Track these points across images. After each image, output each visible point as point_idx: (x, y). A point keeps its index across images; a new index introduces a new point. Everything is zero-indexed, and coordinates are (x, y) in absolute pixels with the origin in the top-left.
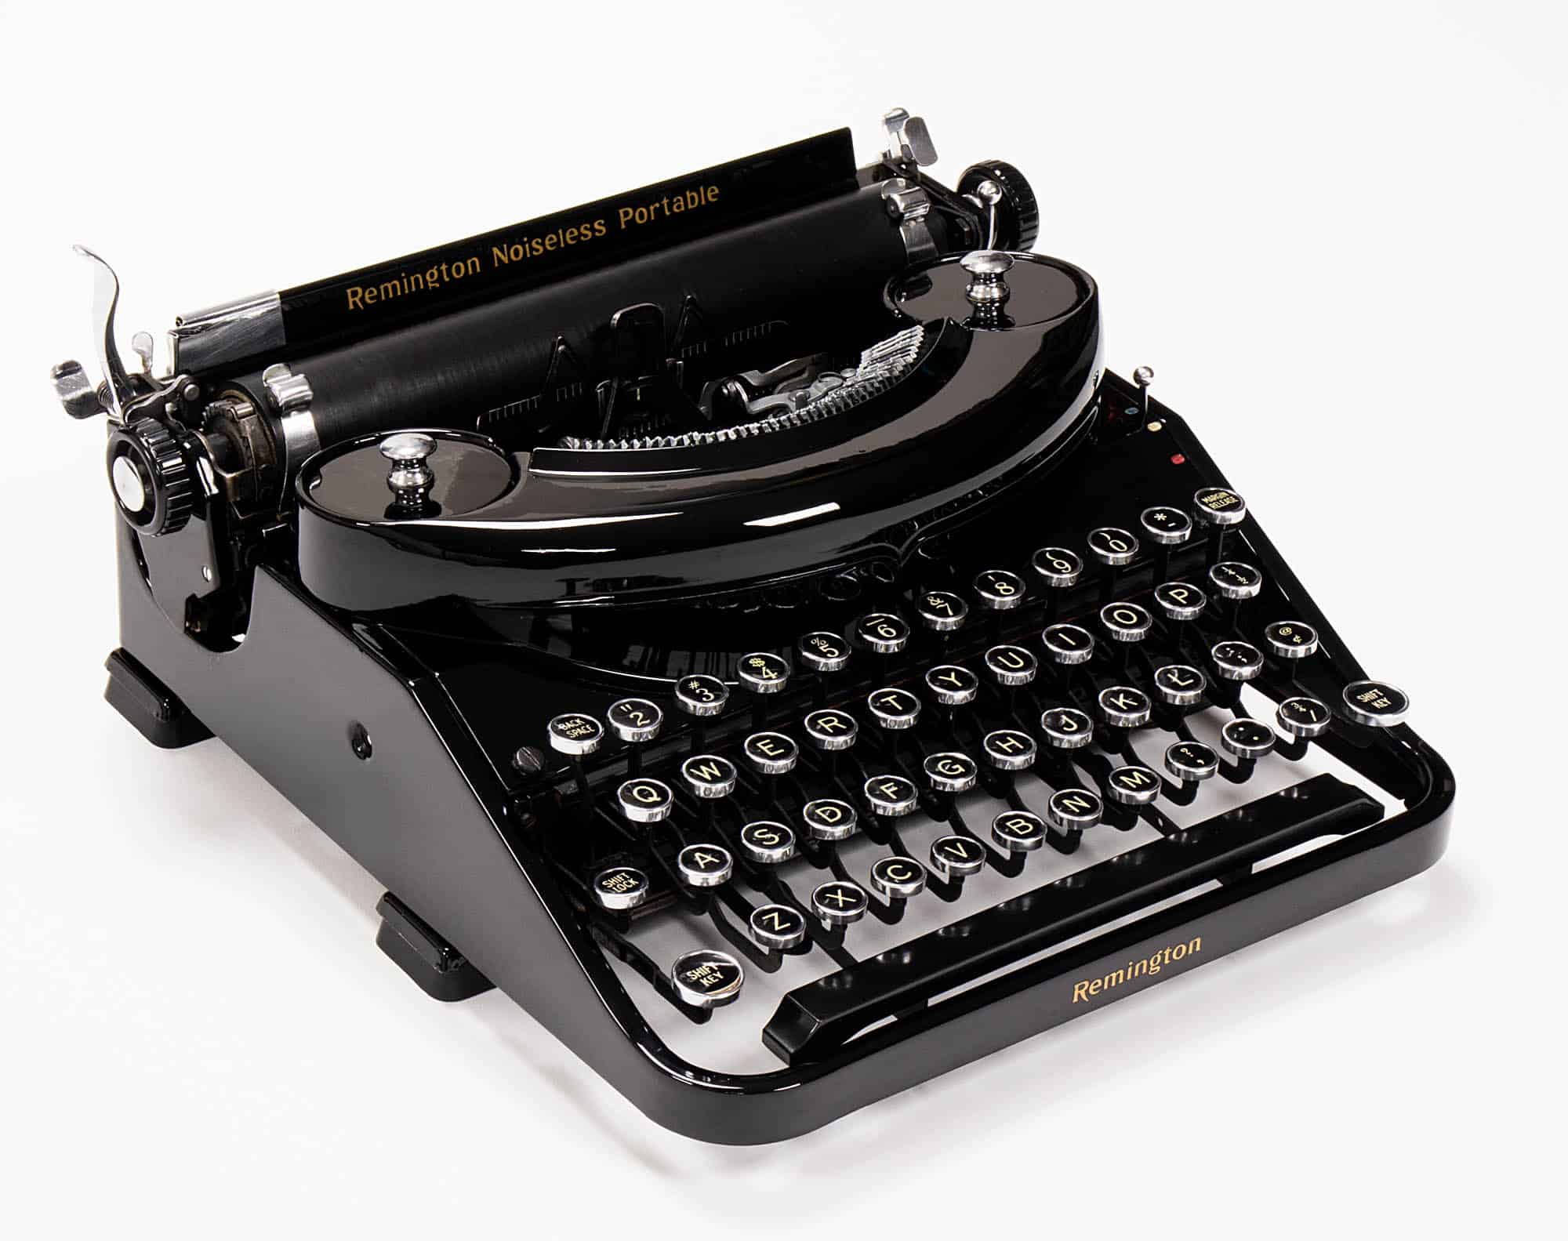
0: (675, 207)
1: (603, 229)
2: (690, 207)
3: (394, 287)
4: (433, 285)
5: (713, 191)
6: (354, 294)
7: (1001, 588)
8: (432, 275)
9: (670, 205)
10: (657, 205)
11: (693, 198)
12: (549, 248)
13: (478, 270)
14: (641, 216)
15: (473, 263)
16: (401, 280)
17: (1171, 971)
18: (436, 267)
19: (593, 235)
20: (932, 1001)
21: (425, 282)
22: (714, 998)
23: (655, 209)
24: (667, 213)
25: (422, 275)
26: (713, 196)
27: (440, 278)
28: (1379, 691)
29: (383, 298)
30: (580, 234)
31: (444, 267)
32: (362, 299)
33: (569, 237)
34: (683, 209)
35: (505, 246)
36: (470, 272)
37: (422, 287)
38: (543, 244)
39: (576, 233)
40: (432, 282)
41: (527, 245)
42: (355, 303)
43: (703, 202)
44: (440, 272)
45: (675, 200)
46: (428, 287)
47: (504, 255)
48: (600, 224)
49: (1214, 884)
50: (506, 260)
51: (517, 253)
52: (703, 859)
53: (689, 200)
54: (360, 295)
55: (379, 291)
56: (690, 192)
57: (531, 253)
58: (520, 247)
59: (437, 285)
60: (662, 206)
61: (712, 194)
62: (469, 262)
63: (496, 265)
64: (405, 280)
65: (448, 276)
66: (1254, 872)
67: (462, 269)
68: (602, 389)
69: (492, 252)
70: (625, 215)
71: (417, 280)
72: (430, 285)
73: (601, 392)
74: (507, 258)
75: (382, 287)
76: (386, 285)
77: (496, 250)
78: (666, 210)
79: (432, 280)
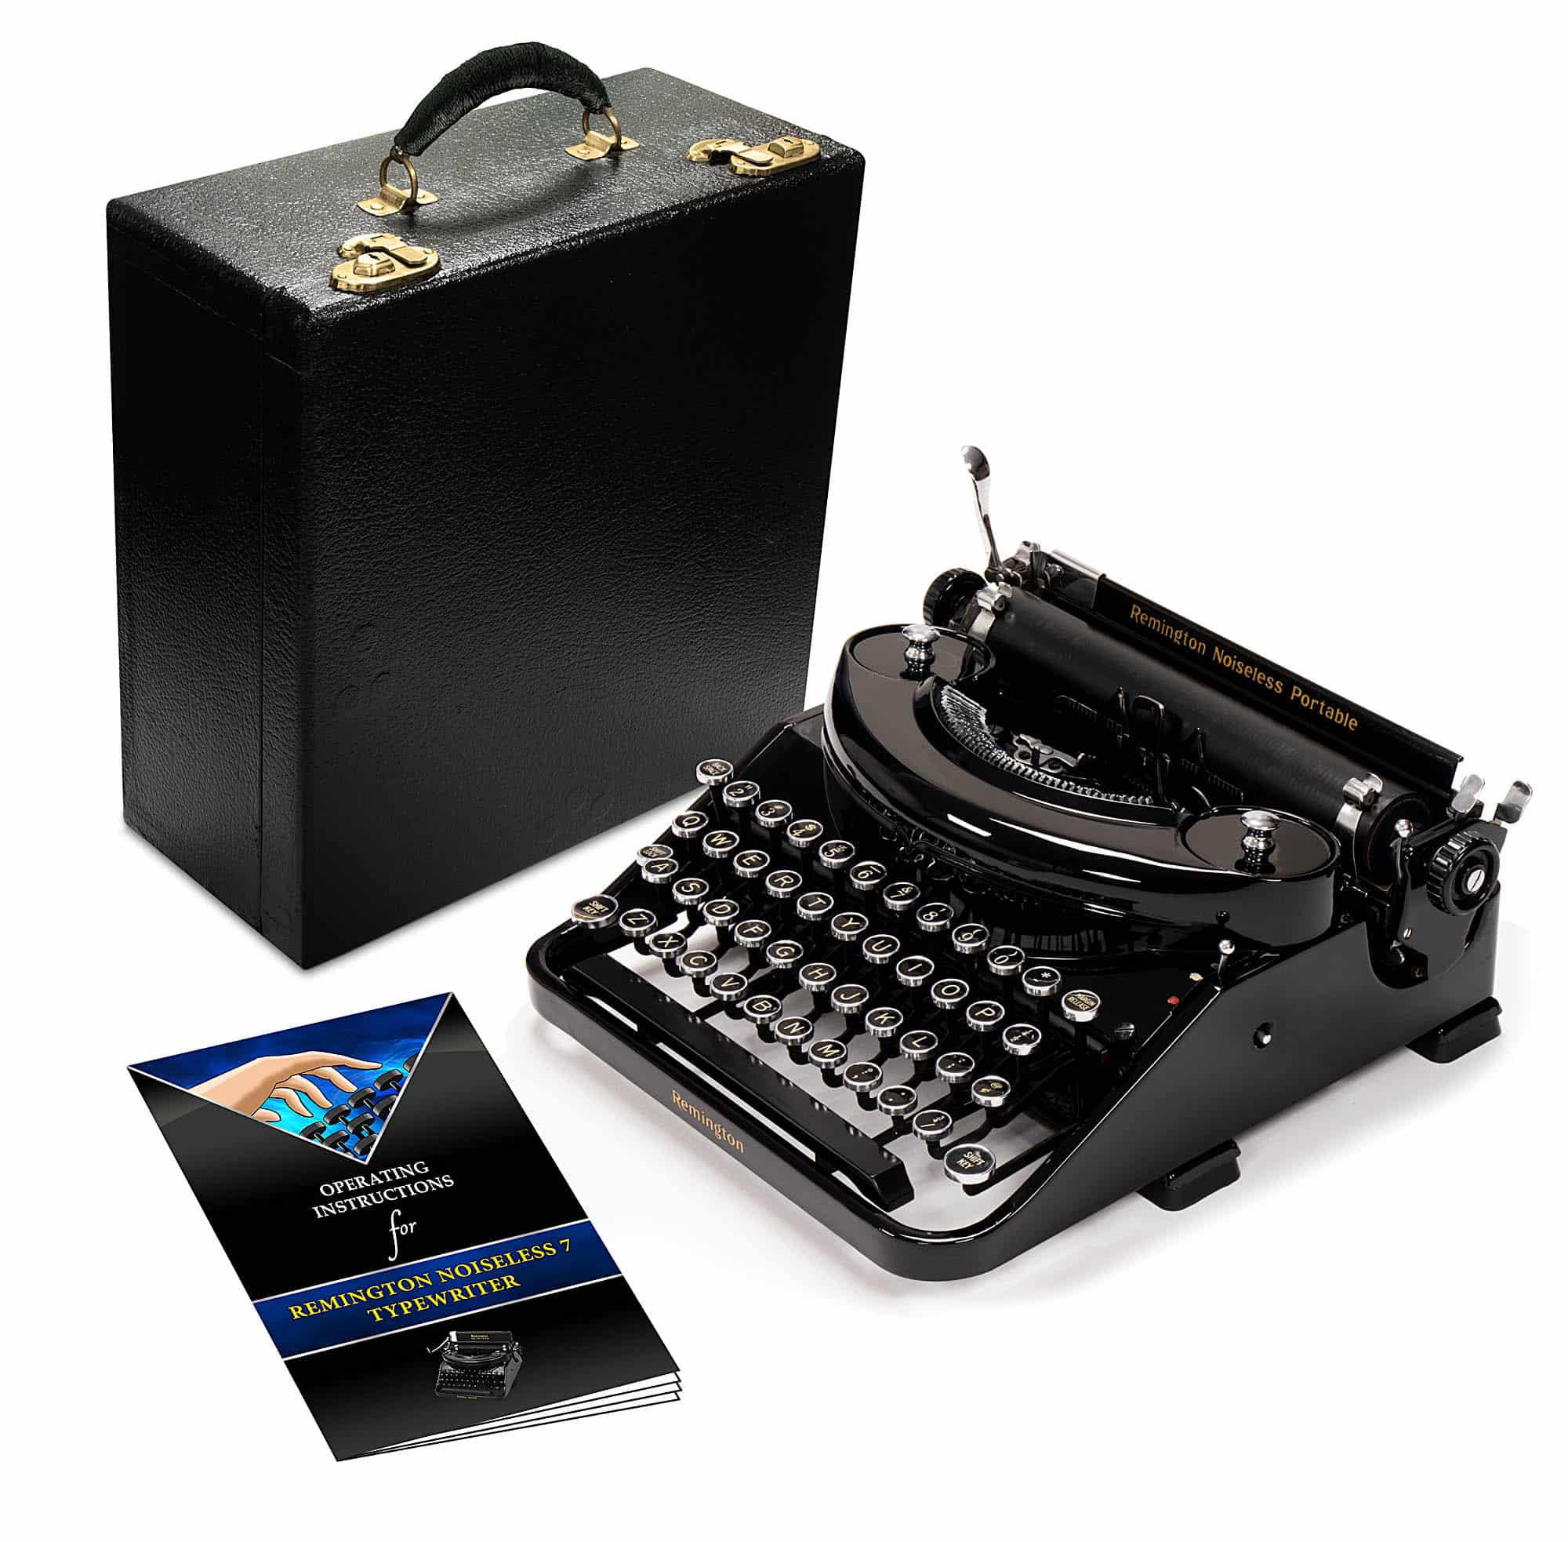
0: (1327, 712)
1: (1281, 690)
2: (1336, 720)
3: (1157, 624)
4: (1177, 640)
5: (1353, 722)
6: (1136, 610)
8: (1178, 635)
9: (1325, 709)
10: (1317, 702)
11: (1339, 716)
12: (1245, 674)
13: (1203, 653)
14: (1305, 700)
15: (1202, 646)
16: (1162, 623)
17: (723, 1145)
18: (1182, 631)
19: (1273, 688)
20: (661, 1046)
21: (1174, 636)
22: (584, 921)
23: (1315, 704)
24: (1322, 714)
25: (1174, 630)
26: (1352, 727)
27: (1182, 640)
29: (1149, 625)
30: (1266, 681)
31: (1186, 635)
32: (1139, 617)
33: (1260, 677)
34: (1332, 719)
35: (1223, 651)
36: (1198, 650)
37: (1170, 636)
38: (1244, 668)
39: (1264, 678)
41: (1235, 662)
42: (1134, 615)
43: (1345, 725)
44: (1183, 636)
45: (1328, 708)
46: (1173, 639)
47: (1220, 656)
48: (1280, 685)
49: (811, 1155)
50: (1220, 660)
51: (1227, 661)
53: (1337, 716)
54: (1138, 613)
55: (1149, 619)
56: (1340, 711)
57: (1235, 668)
58: (1230, 659)
59: (1179, 643)
60: (1319, 705)
61: (1353, 723)
63: (1214, 658)
64: (1164, 625)
65: (1186, 642)
66: (833, 1174)
67: (1196, 646)
69: (1215, 649)
70: (1296, 692)
71: (1170, 630)
72: (1175, 639)
75: (1151, 619)
76: (1154, 619)
77: (1217, 650)
78: (1321, 710)
79: (1177, 637)
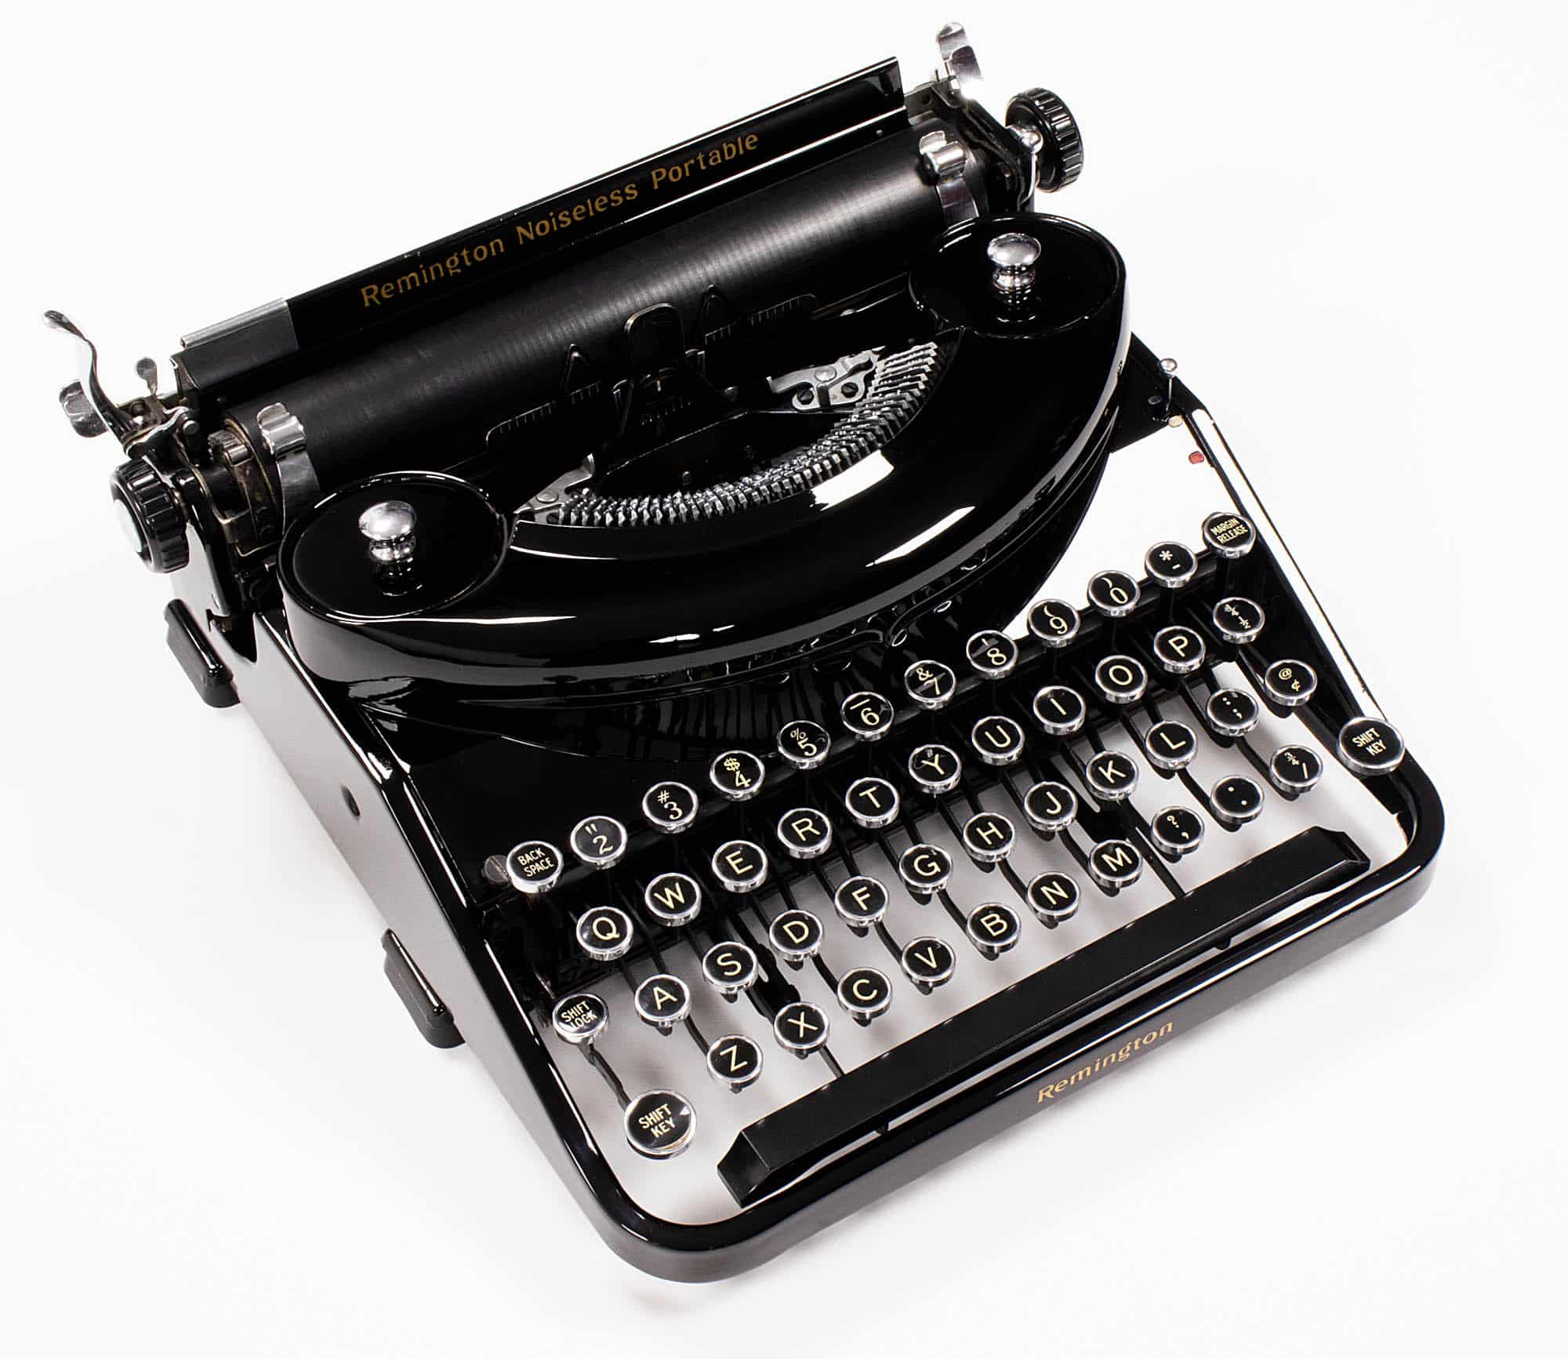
0: (711, 160)
1: (635, 193)
2: (727, 158)
3: (412, 279)
4: (455, 271)
6: (370, 292)
7: (993, 656)
8: (452, 262)
9: (706, 160)
10: (692, 162)
11: (730, 150)
12: (577, 218)
13: (502, 250)
14: (675, 174)
15: (496, 245)
16: (419, 272)
18: (456, 254)
19: (624, 200)
21: (446, 270)
23: (690, 166)
24: (703, 167)
25: (442, 264)
26: (752, 145)
27: (462, 264)
28: (1376, 731)
29: (401, 291)
30: (610, 201)
31: (465, 253)
32: (379, 296)
33: (598, 205)
34: (720, 161)
35: (530, 224)
36: (494, 254)
37: (442, 274)
38: (571, 216)
39: (606, 200)
40: (453, 269)
41: (553, 220)
42: (371, 301)
43: (741, 152)
44: (461, 258)
45: (710, 155)
46: (449, 274)
47: (529, 232)
48: (631, 188)
50: (532, 237)
51: (542, 228)
52: (661, 996)
53: (726, 152)
54: (375, 292)
55: (396, 285)
57: (558, 226)
58: (546, 223)
59: (459, 271)
60: (697, 162)
61: (750, 143)
62: (492, 244)
63: (521, 242)
64: (424, 272)
65: (469, 261)
67: (484, 252)
68: (619, 390)
69: (516, 231)
70: (658, 177)
71: (436, 269)
72: (451, 272)
73: (617, 393)
74: (532, 234)
75: (399, 281)
76: (403, 278)
77: (520, 229)
78: (702, 165)
79: (452, 267)
